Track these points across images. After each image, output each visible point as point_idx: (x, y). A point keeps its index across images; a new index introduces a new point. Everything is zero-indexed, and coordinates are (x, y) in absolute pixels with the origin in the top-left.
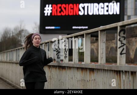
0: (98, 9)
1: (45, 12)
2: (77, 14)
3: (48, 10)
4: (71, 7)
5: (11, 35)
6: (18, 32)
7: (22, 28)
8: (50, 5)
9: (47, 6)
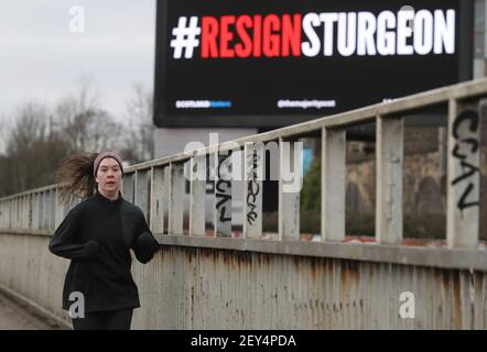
0: (375, 35)
1: (173, 43)
2: (296, 53)
3: (186, 38)
4: (272, 24)
5: (47, 132)
6: (72, 120)
7: (88, 105)
8: (194, 20)
9: (183, 20)
